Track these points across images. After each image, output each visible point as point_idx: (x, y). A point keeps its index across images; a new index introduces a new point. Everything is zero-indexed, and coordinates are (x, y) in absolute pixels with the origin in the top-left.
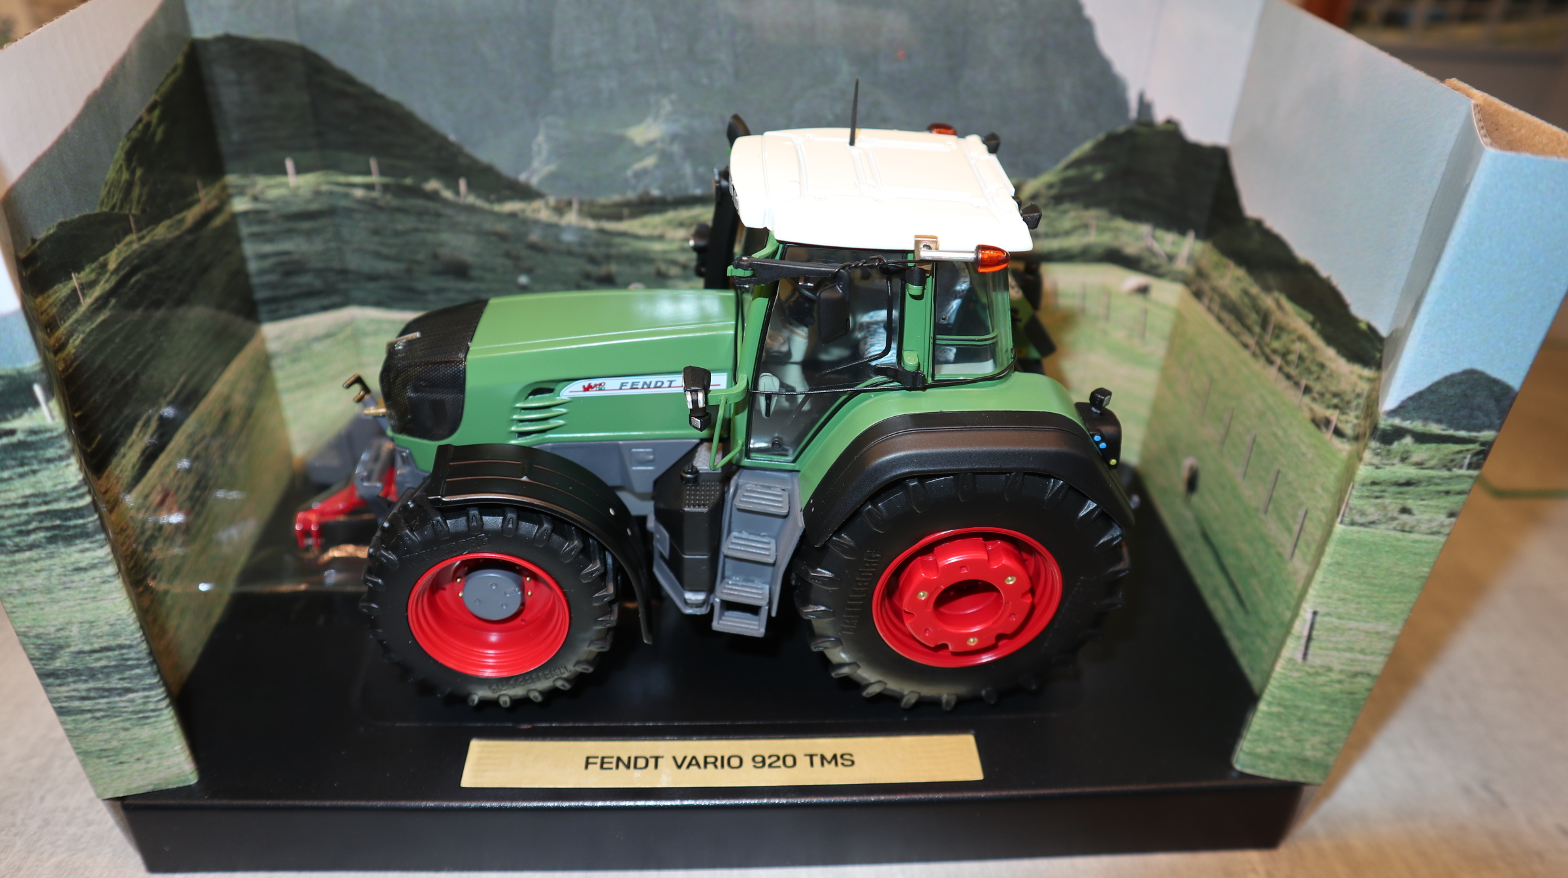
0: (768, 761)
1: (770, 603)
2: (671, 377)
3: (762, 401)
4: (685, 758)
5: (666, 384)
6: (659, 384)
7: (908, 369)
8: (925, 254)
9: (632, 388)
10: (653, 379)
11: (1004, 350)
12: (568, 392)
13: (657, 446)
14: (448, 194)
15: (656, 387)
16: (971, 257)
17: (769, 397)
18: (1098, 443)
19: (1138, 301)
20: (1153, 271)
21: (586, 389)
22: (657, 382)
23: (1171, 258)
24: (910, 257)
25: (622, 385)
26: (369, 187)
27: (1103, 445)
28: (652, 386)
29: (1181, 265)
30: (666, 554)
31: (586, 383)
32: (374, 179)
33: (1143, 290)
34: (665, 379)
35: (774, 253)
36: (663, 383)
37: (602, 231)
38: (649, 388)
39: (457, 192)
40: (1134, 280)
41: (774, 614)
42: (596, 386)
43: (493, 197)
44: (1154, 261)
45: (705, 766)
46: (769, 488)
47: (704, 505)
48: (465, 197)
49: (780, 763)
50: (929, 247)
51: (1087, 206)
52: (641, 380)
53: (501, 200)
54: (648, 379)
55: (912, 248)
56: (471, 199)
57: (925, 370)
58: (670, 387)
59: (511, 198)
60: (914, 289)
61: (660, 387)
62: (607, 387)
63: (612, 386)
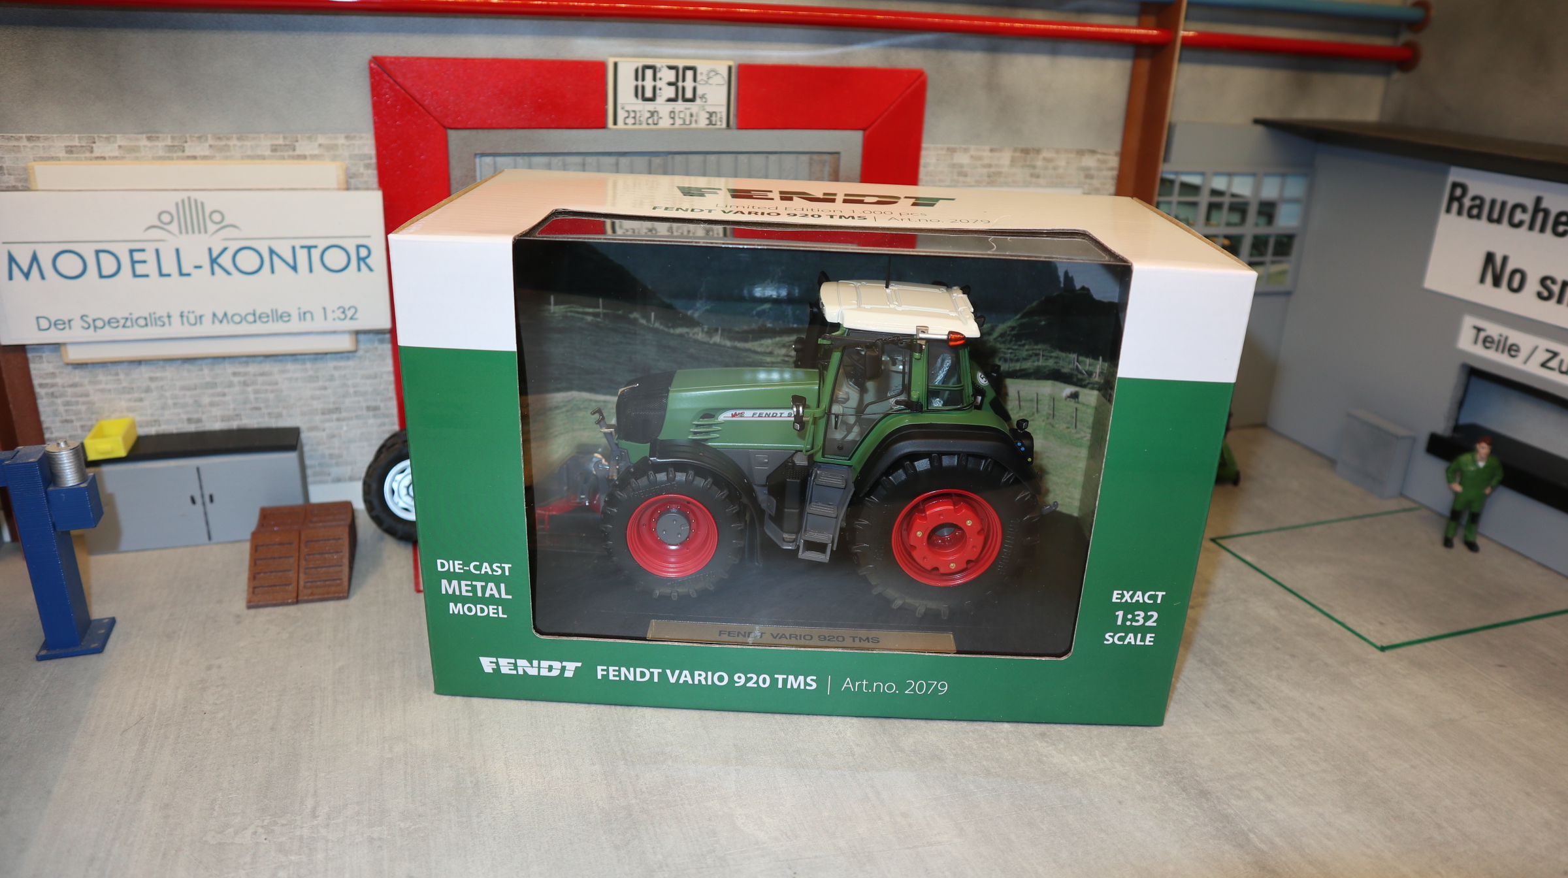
0: (827, 638)
1: (833, 543)
2: (781, 411)
3: (833, 417)
4: (778, 634)
5: (779, 415)
6: (775, 415)
7: (914, 400)
8: (922, 335)
9: (759, 417)
10: (771, 412)
11: (967, 395)
12: (725, 416)
13: (771, 453)
14: (643, 322)
15: (772, 417)
16: (945, 337)
17: (837, 416)
18: (1020, 447)
19: (1072, 403)
20: (1080, 383)
21: (733, 416)
22: (773, 414)
23: (1090, 374)
24: (915, 337)
25: (754, 414)
26: (596, 315)
27: (1023, 449)
28: (771, 416)
29: (1096, 378)
30: (773, 514)
31: (733, 412)
32: (600, 310)
33: (1075, 396)
34: (778, 412)
35: (844, 334)
36: (777, 414)
37: (735, 348)
38: (769, 417)
39: (649, 320)
40: (1069, 390)
41: (835, 549)
42: (739, 414)
43: (670, 325)
44: (1080, 376)
45: (790, 639)
46: (835, 476)
47: (798, 479)
48: (654, 323)
49: (835, 639)
50: (924, 332)
51: (1037, 343)
52: (764, 412)
53: (674, 327)
54: (768, 411)
55: (915, 333)
56: (657, 325)
57: (924, 402)
58: (781, 417)
59: (681, 326)
60: (917, 355)
61: (775, 417)
62: (745, 415)
63: (748, 414)
